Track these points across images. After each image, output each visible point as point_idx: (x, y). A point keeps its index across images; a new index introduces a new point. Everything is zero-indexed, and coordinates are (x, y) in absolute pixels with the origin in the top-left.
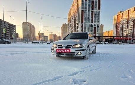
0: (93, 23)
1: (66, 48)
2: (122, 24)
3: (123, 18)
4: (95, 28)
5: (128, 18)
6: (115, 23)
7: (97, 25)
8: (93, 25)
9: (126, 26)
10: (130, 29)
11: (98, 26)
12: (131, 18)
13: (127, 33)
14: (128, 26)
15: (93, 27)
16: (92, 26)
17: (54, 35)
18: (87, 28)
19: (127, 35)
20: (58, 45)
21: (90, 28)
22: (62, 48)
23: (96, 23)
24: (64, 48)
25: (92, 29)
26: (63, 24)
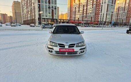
0: (50, 4)
1: (69, 47)
2: (75, 8)
3: (76, 2)
4: (53, 10)
5: (79, 3)
6: (69, 7)
7: (54, 7)
8: (51, 7)
9: (78, 10)
10: (80, 13)
11: (55, 9)
12: (81, 3)
13: (79, 17)
14: (79, 10)
15: (51, 9)
16: (49, 8)
17: (3, 14)
18: (45, 10)
19: (78, 18)
20: (59, 44)
21: (48, 10)
22: (64, 47)
23: (54, 5)
24: (67, 47)
25: (49, 11)
26: (14, 2)
